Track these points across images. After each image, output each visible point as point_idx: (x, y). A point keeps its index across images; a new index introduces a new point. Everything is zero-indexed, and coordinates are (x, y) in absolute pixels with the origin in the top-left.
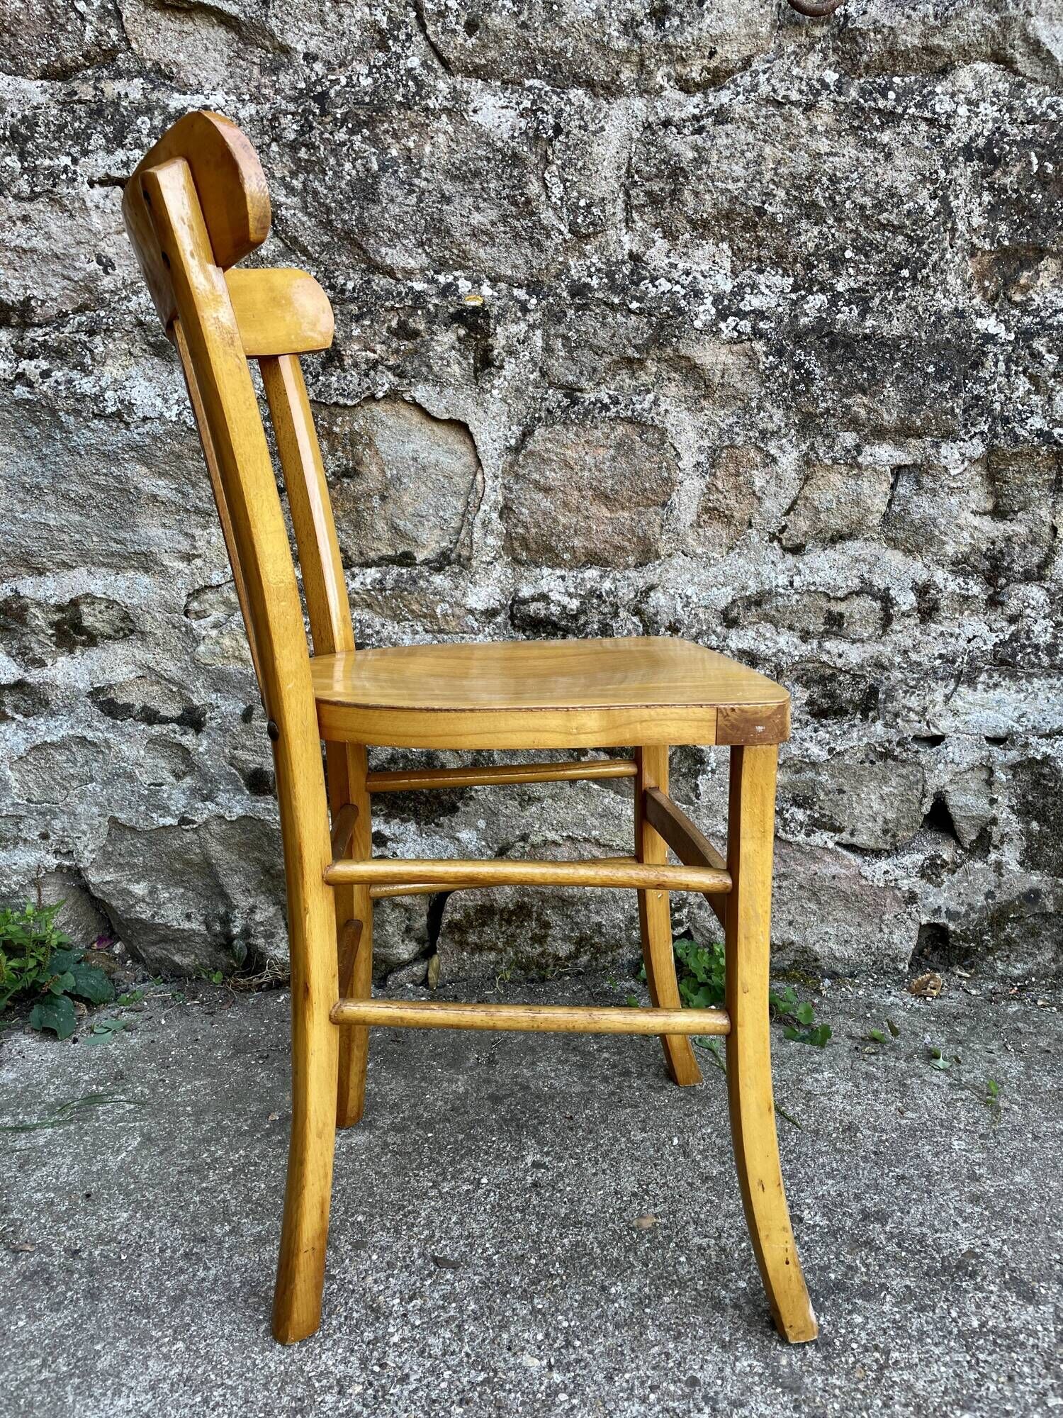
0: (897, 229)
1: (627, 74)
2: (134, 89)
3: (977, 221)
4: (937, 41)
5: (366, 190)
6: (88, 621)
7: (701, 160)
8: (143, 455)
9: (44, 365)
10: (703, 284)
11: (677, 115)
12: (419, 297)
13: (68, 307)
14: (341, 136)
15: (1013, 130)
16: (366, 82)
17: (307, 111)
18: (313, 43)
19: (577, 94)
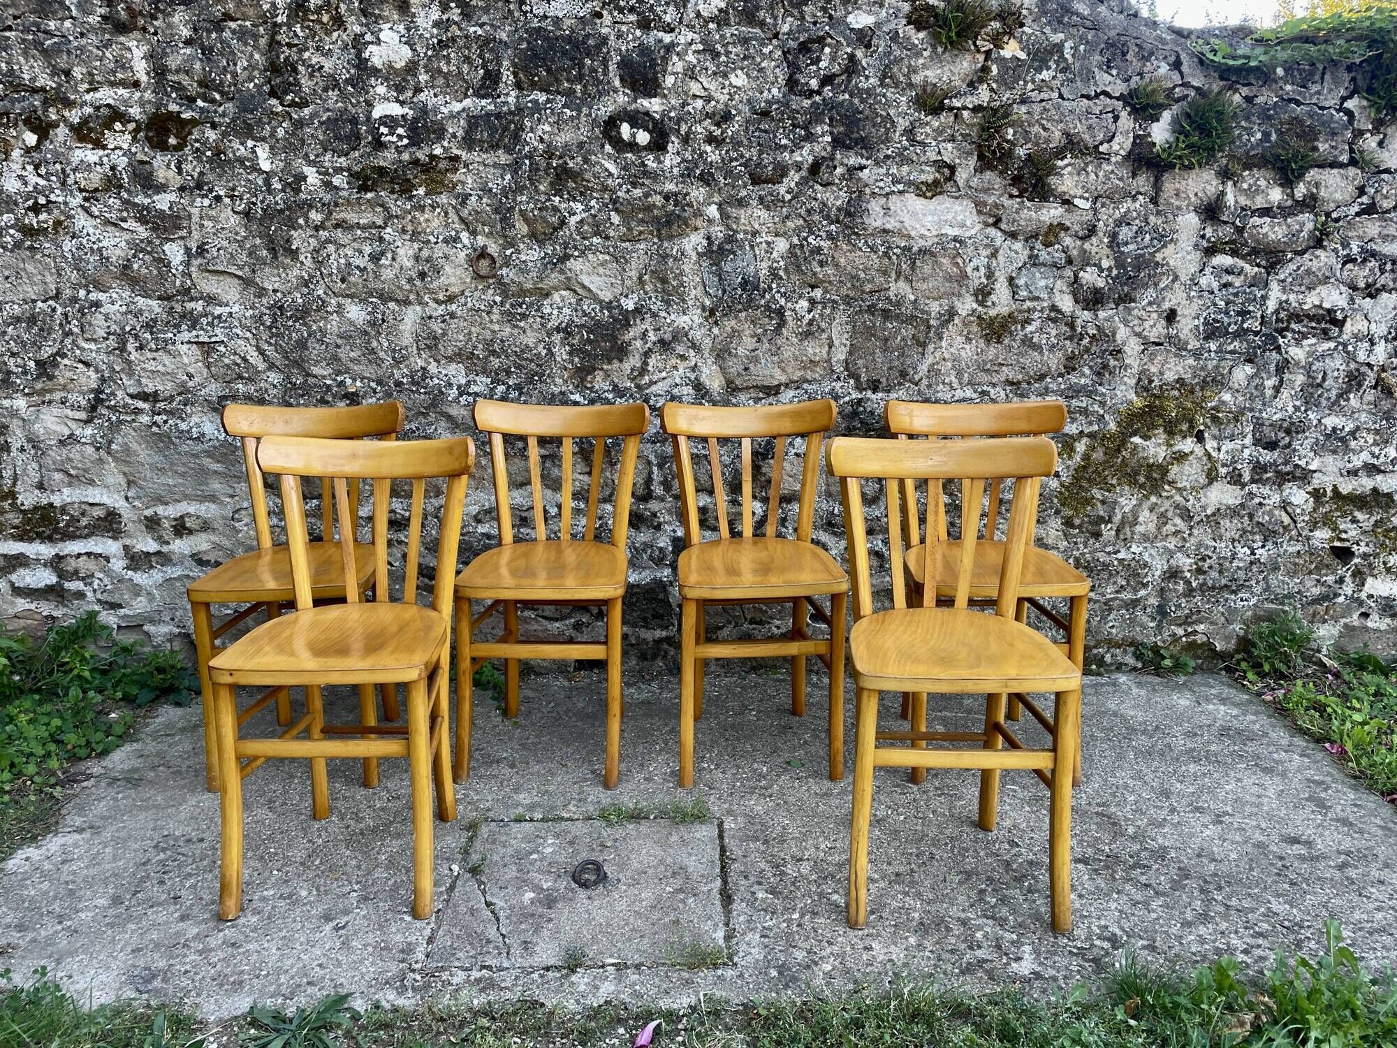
0: (532, 361)
1: (412, 297)
2: (199, 306)
3: (565, 357)
4: (540, 285)
5: (302, 344)
6: (188, 525)
7: (444, 334)
8: (209, 454)
9: (165, 418)
10: (453, 381)
11: (434, 314)
12: (329, 387)
13: (174, 393)
14: (290, 323)
15: (576, 320)
16: (300, 301)
17: (275, 314)
18: (276, 286)
19: (392, 305)
